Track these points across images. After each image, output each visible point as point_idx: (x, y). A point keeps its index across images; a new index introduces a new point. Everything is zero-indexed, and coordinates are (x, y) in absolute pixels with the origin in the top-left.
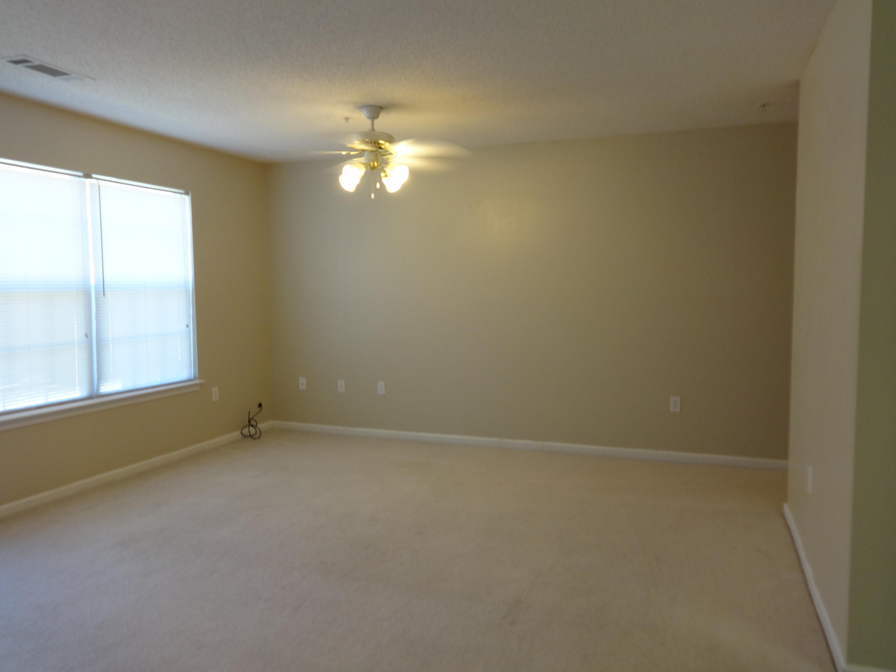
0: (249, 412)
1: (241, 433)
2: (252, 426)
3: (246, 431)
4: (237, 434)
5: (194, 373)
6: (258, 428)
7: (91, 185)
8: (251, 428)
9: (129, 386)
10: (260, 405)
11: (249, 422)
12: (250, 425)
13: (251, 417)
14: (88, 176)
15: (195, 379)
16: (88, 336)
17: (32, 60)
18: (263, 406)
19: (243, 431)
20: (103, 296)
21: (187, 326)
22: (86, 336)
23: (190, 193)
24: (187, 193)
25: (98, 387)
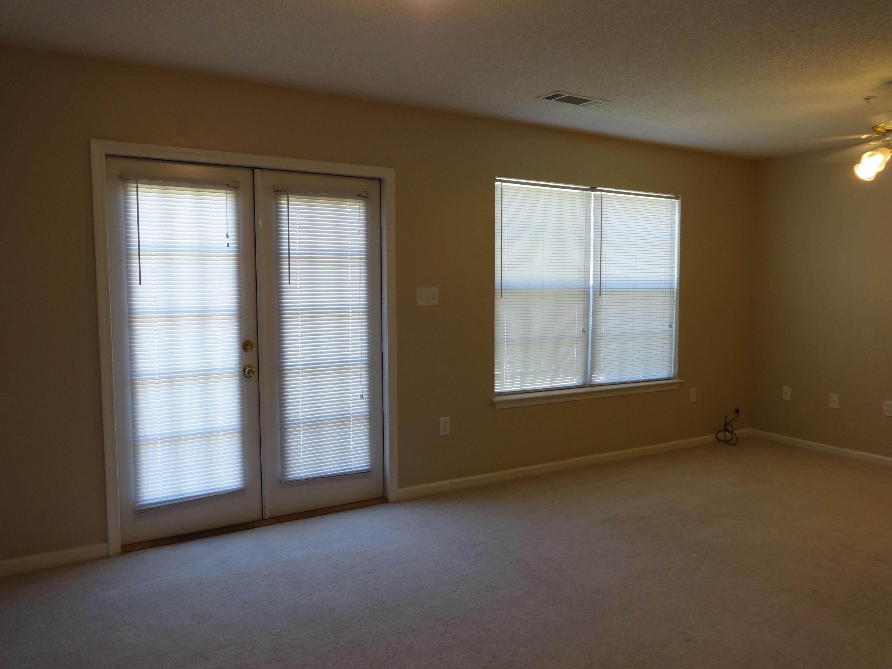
0: (726, 416)
1: (716, 437)
2: (728, 431)
3: (721, 435)
4: (711, 437)
5: (674, 372)
6: (734, 434)
7: (595, 196)
8: (727, 433)
9: (615, 378)
10: (737, 411)
11: (725, 427)
12: (726, 430)
13: (727, 422)
14: (593, 189)
15: (674, 378)
16: (585, 331)
17: (563, 94)
18: (740, 412)
19: (719, 435)
20: (599, 296)
21: (670, 326)
22: (583, 331)
23: (680, 196)
24: (677, 198)
25: (591, 377)
